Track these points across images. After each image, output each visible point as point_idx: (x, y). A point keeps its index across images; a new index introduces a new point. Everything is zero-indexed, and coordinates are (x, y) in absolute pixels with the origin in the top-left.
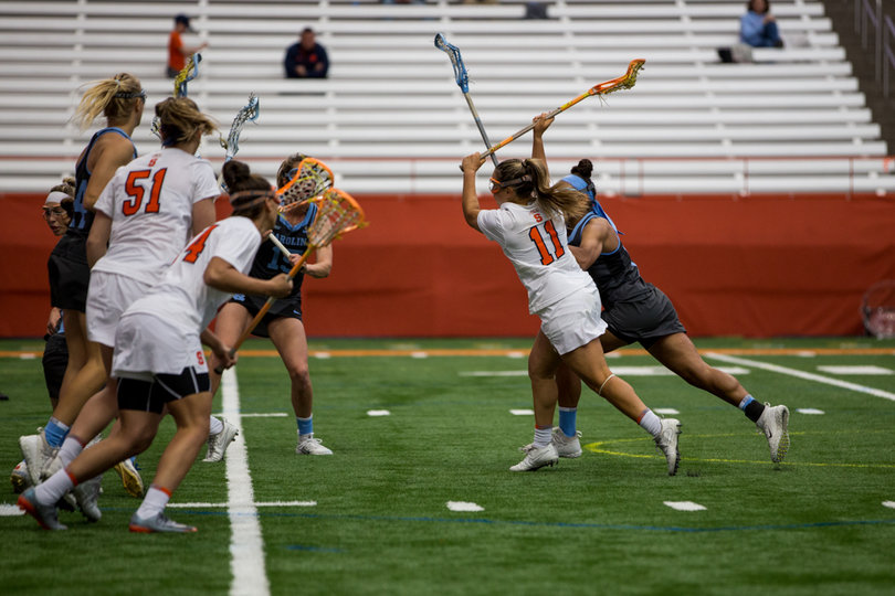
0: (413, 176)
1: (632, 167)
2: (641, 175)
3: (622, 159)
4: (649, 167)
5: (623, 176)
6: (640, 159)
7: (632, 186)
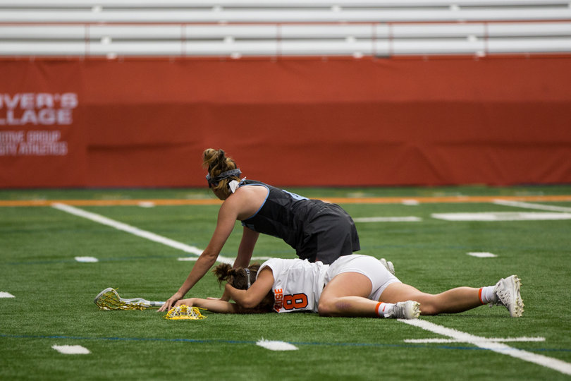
0: (183, 39)
1: (382, 30)
2: (391, 38)
3: (374, 23)
4: (398, 30)
5: (374, 38)
6: (390, 23)
7: (383, 47)
